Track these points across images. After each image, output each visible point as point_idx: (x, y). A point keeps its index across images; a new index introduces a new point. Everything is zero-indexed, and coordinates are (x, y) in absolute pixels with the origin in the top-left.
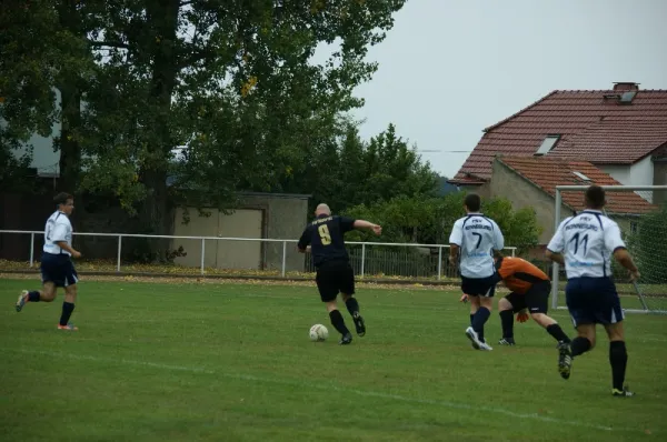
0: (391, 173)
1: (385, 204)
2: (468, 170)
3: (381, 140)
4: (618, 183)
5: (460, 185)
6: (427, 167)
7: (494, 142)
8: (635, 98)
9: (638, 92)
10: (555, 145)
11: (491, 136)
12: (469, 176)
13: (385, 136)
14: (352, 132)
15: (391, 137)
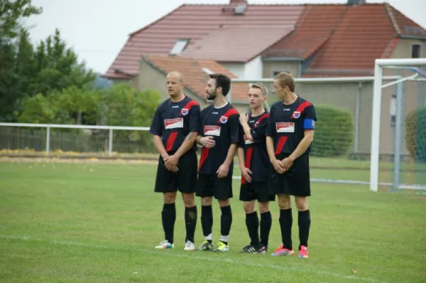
0: (58, 68)
1: (59, 93)
2: (117, 67)
3: (49, 41)
4: (236, 77)
5: (110, 78)
6: (83, 65)
7: (137, 44)
8: (246, 10)
9: (248, 6)
10: (185, 48)
11: (134, 39)
12: (117, 72)
13: (52, 39)
14: (24, 35)
15: (57, 39)
